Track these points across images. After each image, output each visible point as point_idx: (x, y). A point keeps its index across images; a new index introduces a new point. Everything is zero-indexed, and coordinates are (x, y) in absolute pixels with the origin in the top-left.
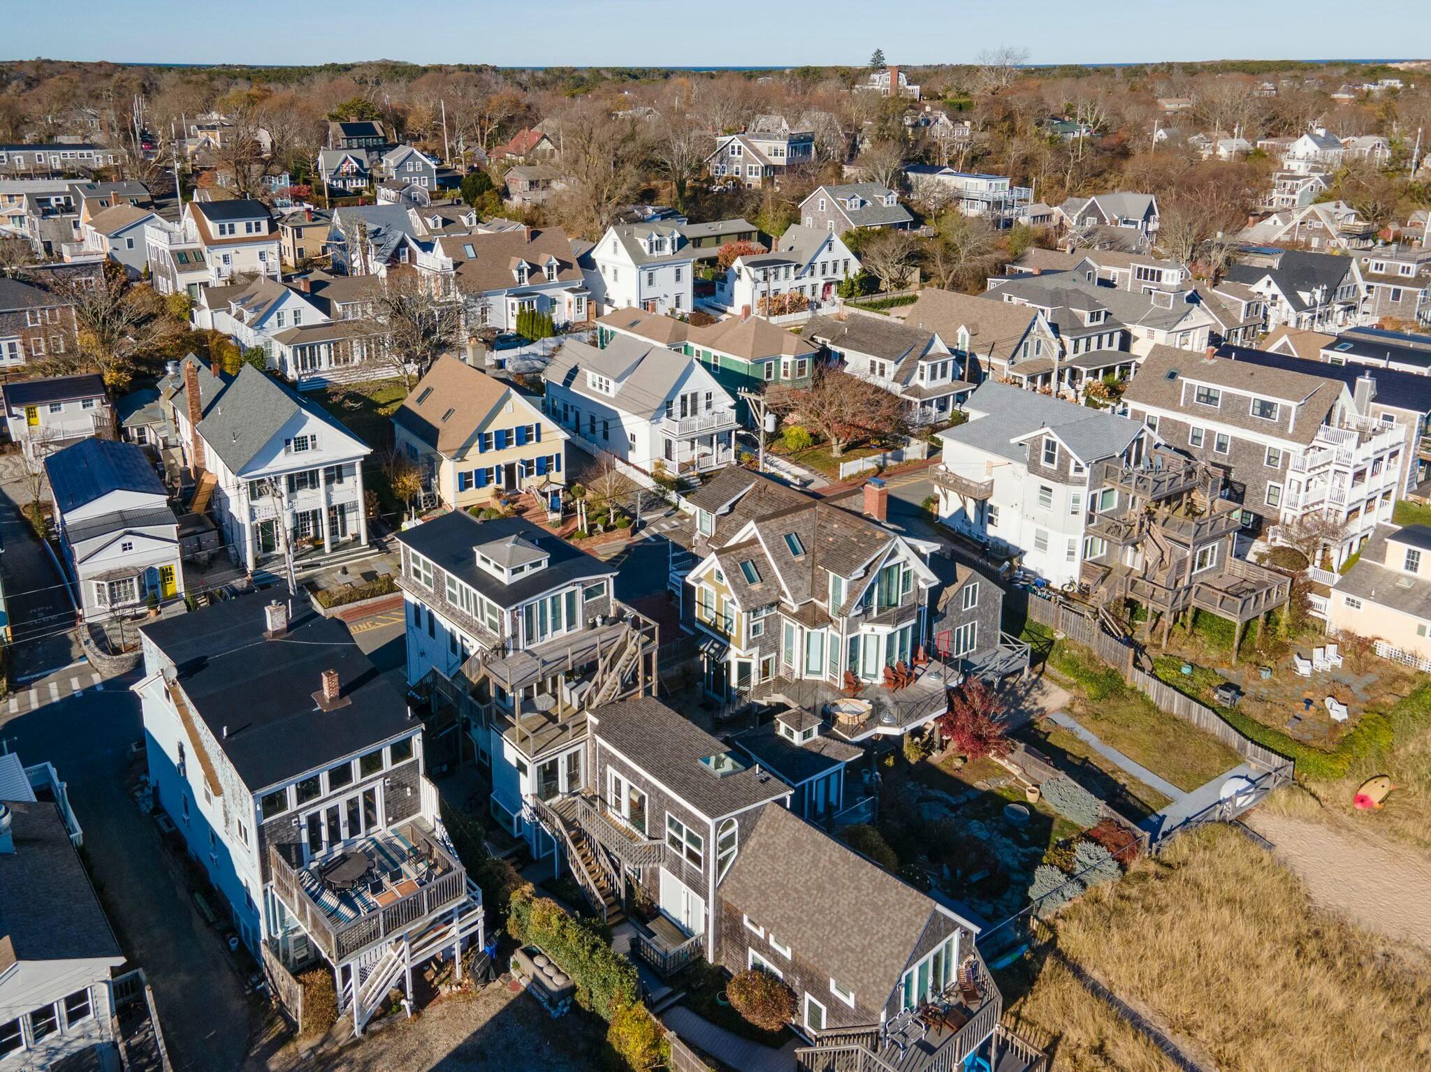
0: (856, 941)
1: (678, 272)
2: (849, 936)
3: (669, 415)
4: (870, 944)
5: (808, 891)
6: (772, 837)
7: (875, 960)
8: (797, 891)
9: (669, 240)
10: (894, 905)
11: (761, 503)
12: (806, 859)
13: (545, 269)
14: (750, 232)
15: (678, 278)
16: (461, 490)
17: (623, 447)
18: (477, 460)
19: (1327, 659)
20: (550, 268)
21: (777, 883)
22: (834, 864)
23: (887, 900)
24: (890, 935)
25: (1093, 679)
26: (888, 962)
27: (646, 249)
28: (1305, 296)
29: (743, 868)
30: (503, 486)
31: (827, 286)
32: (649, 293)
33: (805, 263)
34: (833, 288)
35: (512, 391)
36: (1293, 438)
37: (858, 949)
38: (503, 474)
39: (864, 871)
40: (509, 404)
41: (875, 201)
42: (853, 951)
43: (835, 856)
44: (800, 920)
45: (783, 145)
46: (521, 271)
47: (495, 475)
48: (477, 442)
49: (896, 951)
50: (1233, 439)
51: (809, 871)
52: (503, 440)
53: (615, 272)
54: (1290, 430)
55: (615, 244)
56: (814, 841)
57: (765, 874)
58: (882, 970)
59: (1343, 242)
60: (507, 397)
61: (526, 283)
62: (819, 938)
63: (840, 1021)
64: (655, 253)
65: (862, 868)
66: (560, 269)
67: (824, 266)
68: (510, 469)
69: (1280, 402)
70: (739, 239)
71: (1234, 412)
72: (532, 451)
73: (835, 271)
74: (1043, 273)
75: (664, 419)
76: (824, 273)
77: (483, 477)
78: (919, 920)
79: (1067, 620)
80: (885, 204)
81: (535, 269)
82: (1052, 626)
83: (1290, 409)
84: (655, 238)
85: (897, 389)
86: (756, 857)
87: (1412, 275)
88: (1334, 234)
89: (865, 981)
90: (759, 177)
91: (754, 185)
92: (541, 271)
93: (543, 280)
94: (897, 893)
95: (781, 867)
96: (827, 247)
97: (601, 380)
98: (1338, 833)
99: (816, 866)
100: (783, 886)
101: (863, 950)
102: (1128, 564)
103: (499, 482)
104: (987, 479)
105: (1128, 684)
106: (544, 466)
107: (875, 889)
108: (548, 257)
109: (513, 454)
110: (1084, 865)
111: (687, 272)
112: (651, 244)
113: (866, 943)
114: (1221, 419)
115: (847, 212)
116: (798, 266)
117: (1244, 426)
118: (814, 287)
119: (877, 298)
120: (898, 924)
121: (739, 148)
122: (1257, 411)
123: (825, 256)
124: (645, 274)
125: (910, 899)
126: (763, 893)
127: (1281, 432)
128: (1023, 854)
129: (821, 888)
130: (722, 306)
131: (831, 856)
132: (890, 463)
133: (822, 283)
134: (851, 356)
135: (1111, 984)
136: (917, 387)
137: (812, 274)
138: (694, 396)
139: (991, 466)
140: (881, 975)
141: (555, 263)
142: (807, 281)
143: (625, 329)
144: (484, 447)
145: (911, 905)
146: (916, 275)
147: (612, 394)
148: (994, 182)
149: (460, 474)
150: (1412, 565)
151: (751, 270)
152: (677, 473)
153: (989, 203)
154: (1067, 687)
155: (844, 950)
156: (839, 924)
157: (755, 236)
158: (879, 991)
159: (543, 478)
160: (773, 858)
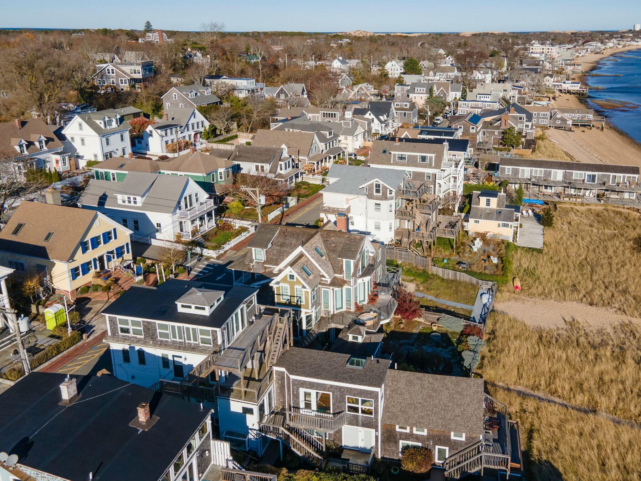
0: (457, 411)
1: (122, 136)
2: (453, 411)
3: (180, 209)
4: (464, 410)
5: (425, 400)
6: (396, 385)
7: (470, 415)
8: (420, 403)
9: (114, 120)
10: (467, 388)
11: (288, 237)
12: (417, 387)
13: (37, 144)
14: (139, 113)
15: (122, 140)
16: (73, 279)
17: (153, 230)
18: (81, 258)
19: (478, 244)
20: (40, 142)
21: (408, 404)
22: (432, 383)
23: (462, 388)
24: (471, 401)
25: (420, 275)
26: (475, 413)
27: (102, 126)
28: (381, 118)
29: (388, 405)
30: (98, 270)
31: (196, 135)
32: (107, 149)
33: (184, 126)
34: (198, 135)
35: (99, 213)
36: (435, 167)
37: (460, 414)
38: (98, 262)
39: (447, 381)
40: (97, 222)
41: (200, 92)
42: (458, 416)
43: (431, 380)
44: (428, 415)
45: (139, 68)
46: (21, 146)
47: (93, 264)
48: (81, 248)
49: (477, 407)
50: (413, 172)
51: (422, 392)
52: (95, 242)
53: (82, 140)
54: (433, 165)
55: (80, 125)
56: (418, 378)
57: (401, 403)
58: (475, 417)
59: (372, 97)
60: (96, 217)
61: (26, 152)
62: (440, 419)
63: (457, 449)
64: (108, 127)
65: (445, 379)
66: (47, 142)
67: (193, 126)
68: (101, 259)
69: (428, 155)
70: (134, 117)
71: (412, 162)
72: (113, 245)
73: (198, 127)
74: (293, 118)
75: (178, 211)
76: (193, 129)
77: (86, 268)
78: (480, 389)
79: (401, 255)
80: (206, 94)
81: (30, 144)
82: (395, 259)
83: (432, 157)
84: (107, 119)
85: (271, 176)
86: (392, 398)
87: (408, 107)
88: (369, 95)
89: (470, 426)
90: (127, 85)
91: (125, 89)
92: (34, 145)
93: (37, 150)
94: (466, 383)
95: (407, 396)
96: (193, 116)
97: (129, 198)
98: (517, 301)
99: (424, 388)
100: (412, 404)
101: (462, 414)
102: (406, 227)
103: (96, 268)
104: (346, 207)
105: (430, 273)
106: (120, 252)
107: (455, 385)
108: (38, 136)
109: (102, 250)
110: (473, 345)
111: (127, 135)
112: (105, 123)
113: (462, 410)
114: (408, 165)
115: (190, 99)
116: (181, 127)
117: (417, 166)
118: (190, 136)
119: (221, 138)
120: (472, 395)
121: (112, 70)
122: (421, 160)
123: (193, 120)
124: (104, 139)
125: (472, 383)
126: (404, 412)
127: (430, 166)
128: (449, 351)
129: (430, 397)
130: (144, 152)
131: (428, 381)
132: (285, 209)
133: (193, 134)
134: (243, 165)
135: (507, 385)
136: (280, 174)
137: (188, 130)
138: (190, 196)
139: (348, 200)
140: (475, 420)
141: (43, 138)
142: (186, 134)
143: (117, 169)
144: (85, 250)
145: (474, 385)
146: (235, 125)
147: (139, 204)
148: (249, 81)
149: (72, 270)
150: (488, 204)
151: (159, 131)
152: (191, 238)
153: (249, 91)
154: (412, 281)
155: (454, 418)
156: (446, 408)
157: (142, 114)
158: (478, 427)
159: (120, 259)
160: (401, 394)
